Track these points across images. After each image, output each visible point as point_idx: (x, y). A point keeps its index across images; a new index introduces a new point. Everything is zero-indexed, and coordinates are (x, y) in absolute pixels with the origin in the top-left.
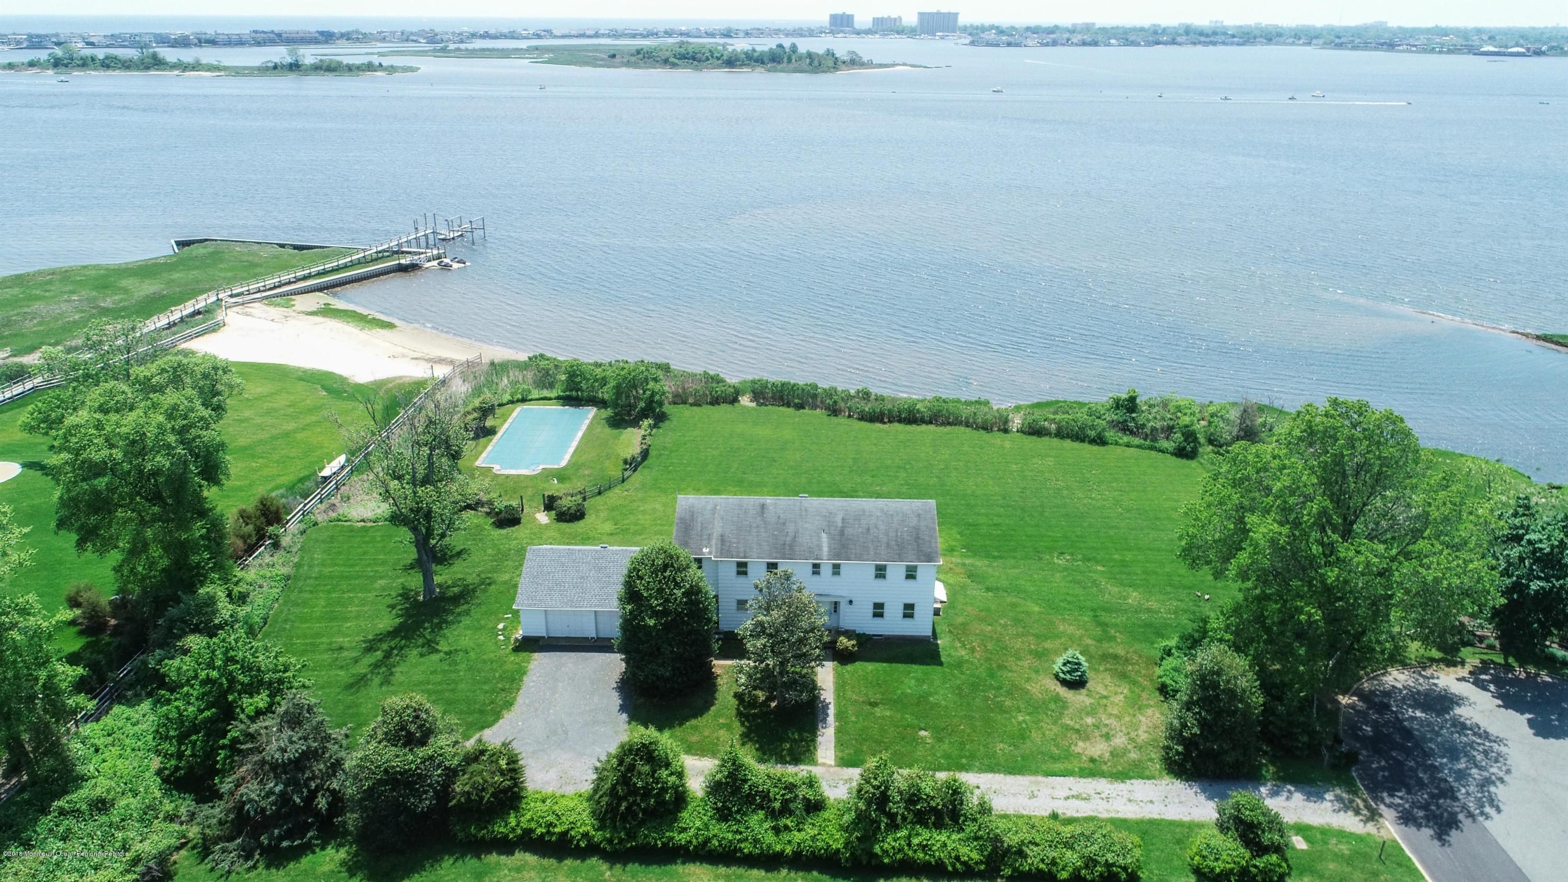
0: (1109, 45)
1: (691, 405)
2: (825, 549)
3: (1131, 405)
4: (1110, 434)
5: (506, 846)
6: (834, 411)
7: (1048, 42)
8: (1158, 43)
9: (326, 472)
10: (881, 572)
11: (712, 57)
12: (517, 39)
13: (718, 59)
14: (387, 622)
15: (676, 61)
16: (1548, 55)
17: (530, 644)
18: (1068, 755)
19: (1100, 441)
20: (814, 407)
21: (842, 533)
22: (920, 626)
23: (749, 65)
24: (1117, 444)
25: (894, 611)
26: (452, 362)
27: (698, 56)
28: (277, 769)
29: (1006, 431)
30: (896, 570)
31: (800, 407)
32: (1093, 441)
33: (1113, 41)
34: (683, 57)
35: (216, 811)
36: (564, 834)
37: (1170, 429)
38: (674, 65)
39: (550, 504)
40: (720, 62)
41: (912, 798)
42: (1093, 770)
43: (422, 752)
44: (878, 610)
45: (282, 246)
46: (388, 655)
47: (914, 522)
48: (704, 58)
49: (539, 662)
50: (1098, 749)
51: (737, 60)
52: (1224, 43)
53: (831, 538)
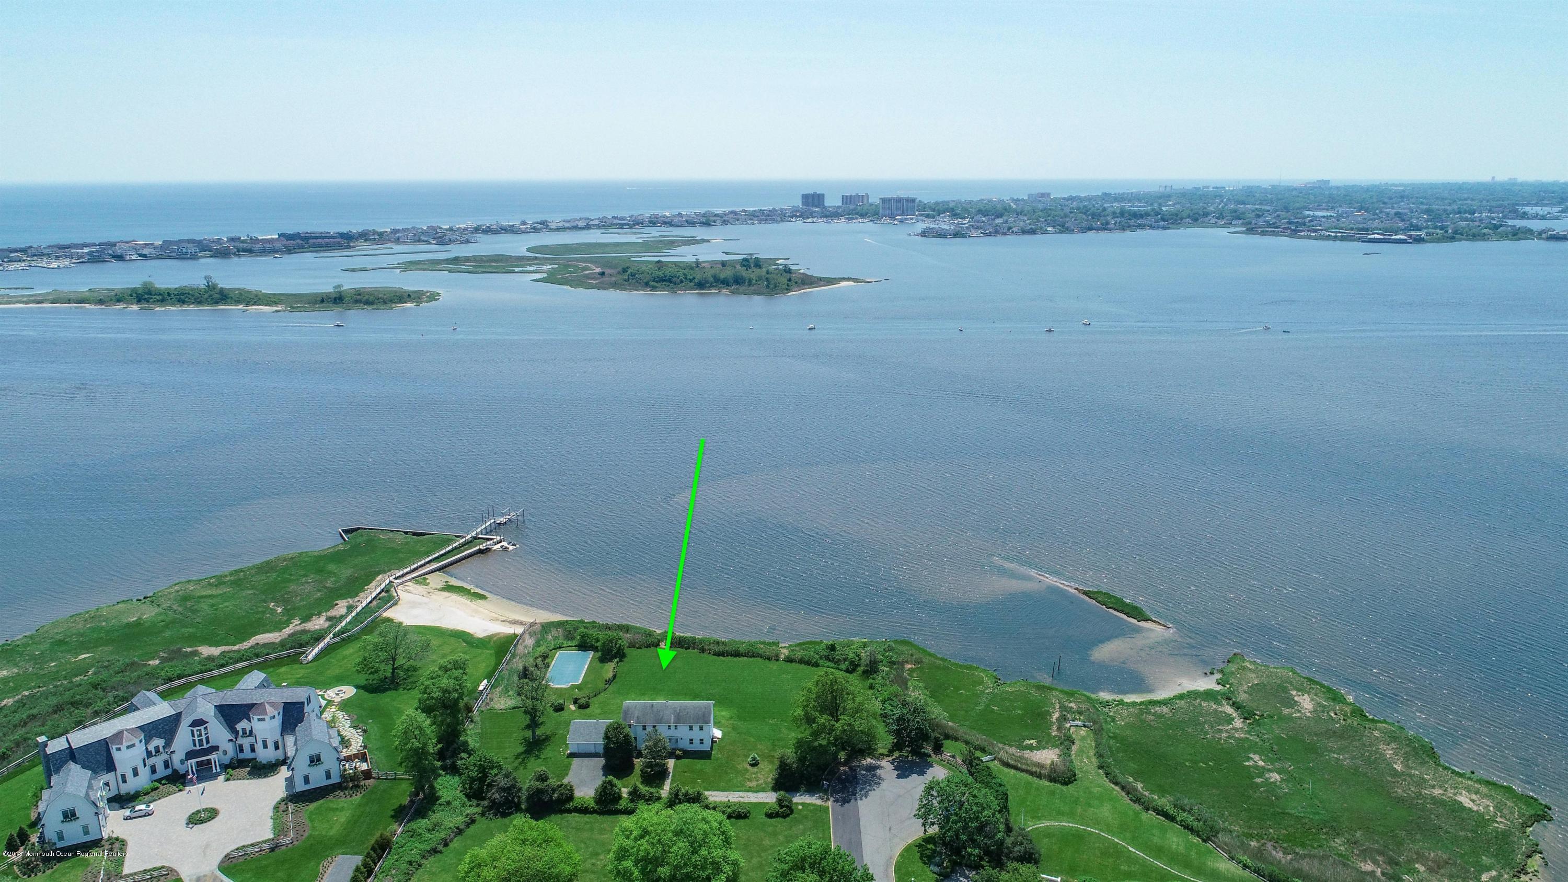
0: (1046, 232)
1: (638, 648)
2: (672, 720)
3: (832, 648)
4: (821, 662)
5: (569, 811)
6: (703, 650)
7: (990, 232)
8: (1090, 229)
9: (481, 688)
10: (691, 728)
11: (686, 278)
12: (516, 233)
13: (691, 281)
14: (521, 749)
15: (655, 284)
16: (1427, 242)
17: (572, 755)
18: (743, 786)
19: (816, 665)
20: (694, 648)
21: (679, 714)
22: (706, 747)
23: (716, 286)
24: (823, 666)
25: (696, 742)
26: (521, 623)
27: (674, 279)
28: (504, 789)
29: (777, 660)
30: (696, 727)
31: (688, 648)
32: (813, 666)
33: (1049, 229)
34: (661, 280)
35: (486, 803)
36: (586, 807)
37: (845, 660)
38: (654, 288)
39: (575, 702)
40: (692, 284)
41: (686, 794)
42: (750, 790)
43: (546, 784)
44: (691, 741)
45: (406, 533)
46: (523, 760)
47: (704, 710)
48: (678, 281)
49: (576, 761)
50: (754, 784)
51: (707, 282)
52: (1151, 227)
53: (675, 717)
